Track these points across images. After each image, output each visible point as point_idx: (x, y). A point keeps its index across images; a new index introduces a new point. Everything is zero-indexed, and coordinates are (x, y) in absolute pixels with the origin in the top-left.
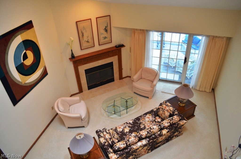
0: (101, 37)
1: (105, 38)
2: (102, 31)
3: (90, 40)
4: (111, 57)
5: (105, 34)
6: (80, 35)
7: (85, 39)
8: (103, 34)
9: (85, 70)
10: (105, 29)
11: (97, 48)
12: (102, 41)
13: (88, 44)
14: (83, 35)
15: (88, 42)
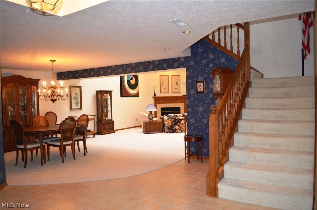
0: (174, 88)
1: (176, 89)
2: (175, 84)
3: (167, 88)
4: (179, 103)
5: (176, 86)
6: (161, 84)
7: (164, 87)
8: (175, 86)
9: (161, 108)
10: (176, 83)
11: (170, 95)
12: (174, 90)
13: (165, 90)
14: (163, 84)
15: (165, 89)
